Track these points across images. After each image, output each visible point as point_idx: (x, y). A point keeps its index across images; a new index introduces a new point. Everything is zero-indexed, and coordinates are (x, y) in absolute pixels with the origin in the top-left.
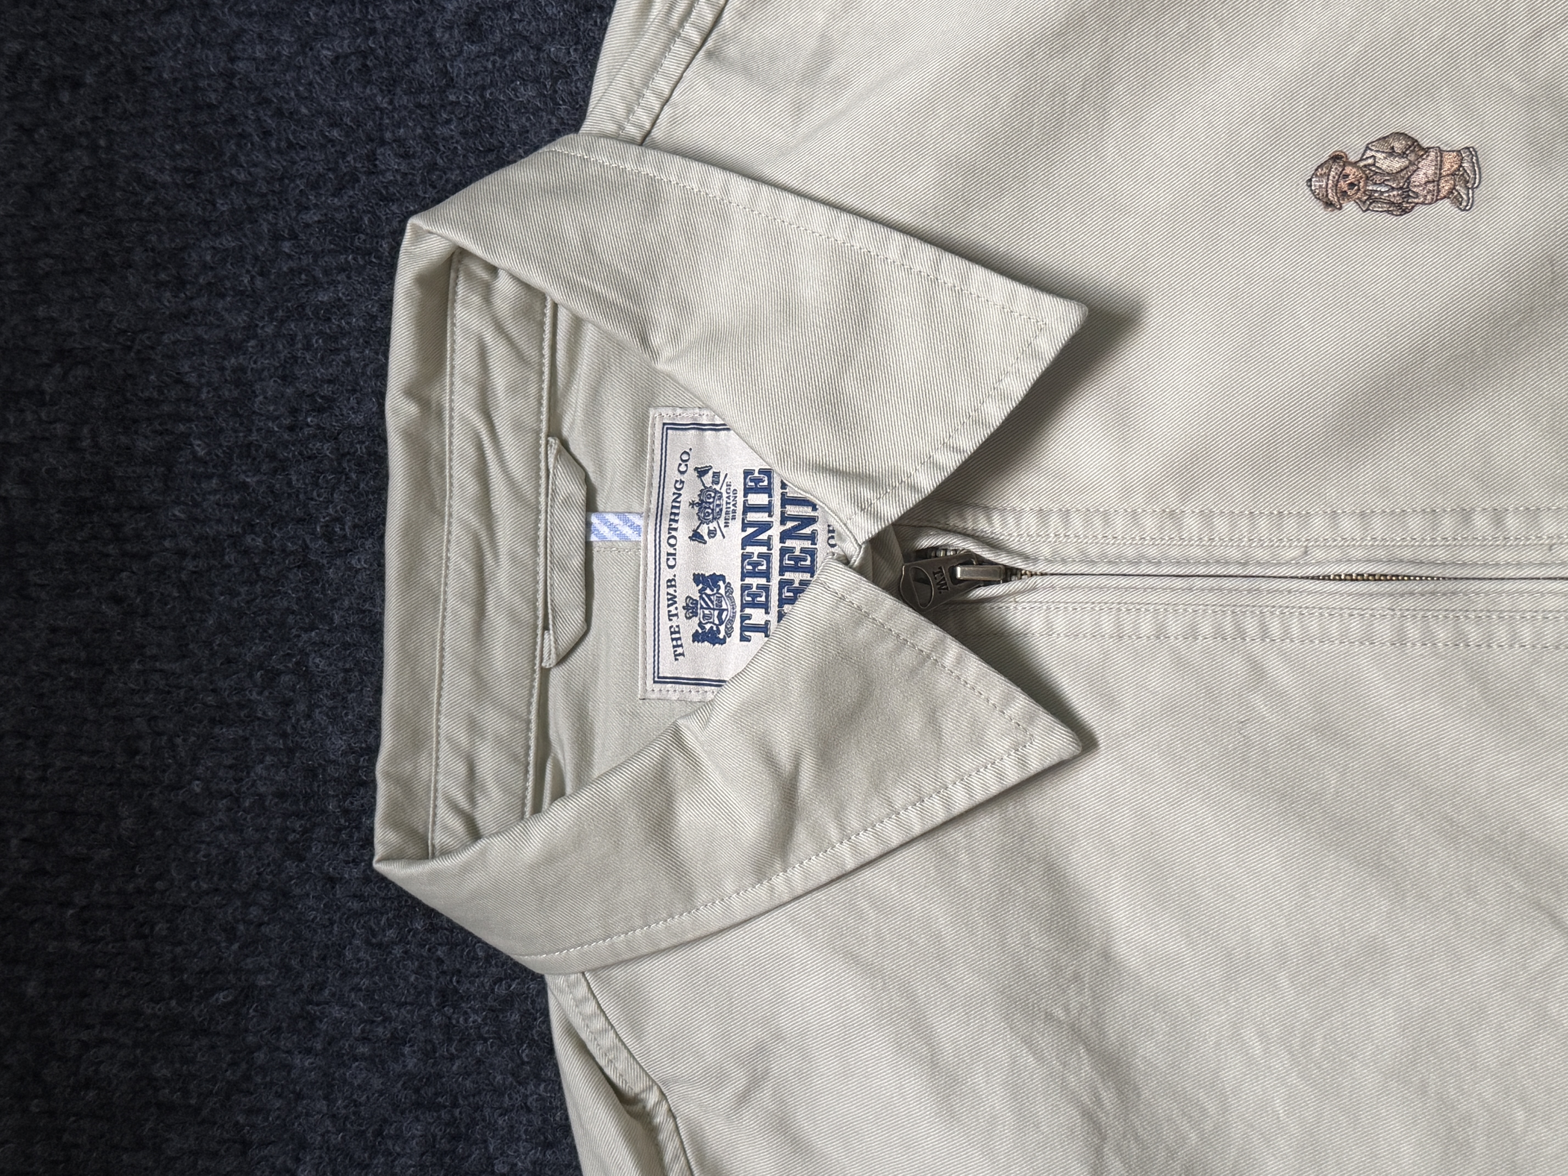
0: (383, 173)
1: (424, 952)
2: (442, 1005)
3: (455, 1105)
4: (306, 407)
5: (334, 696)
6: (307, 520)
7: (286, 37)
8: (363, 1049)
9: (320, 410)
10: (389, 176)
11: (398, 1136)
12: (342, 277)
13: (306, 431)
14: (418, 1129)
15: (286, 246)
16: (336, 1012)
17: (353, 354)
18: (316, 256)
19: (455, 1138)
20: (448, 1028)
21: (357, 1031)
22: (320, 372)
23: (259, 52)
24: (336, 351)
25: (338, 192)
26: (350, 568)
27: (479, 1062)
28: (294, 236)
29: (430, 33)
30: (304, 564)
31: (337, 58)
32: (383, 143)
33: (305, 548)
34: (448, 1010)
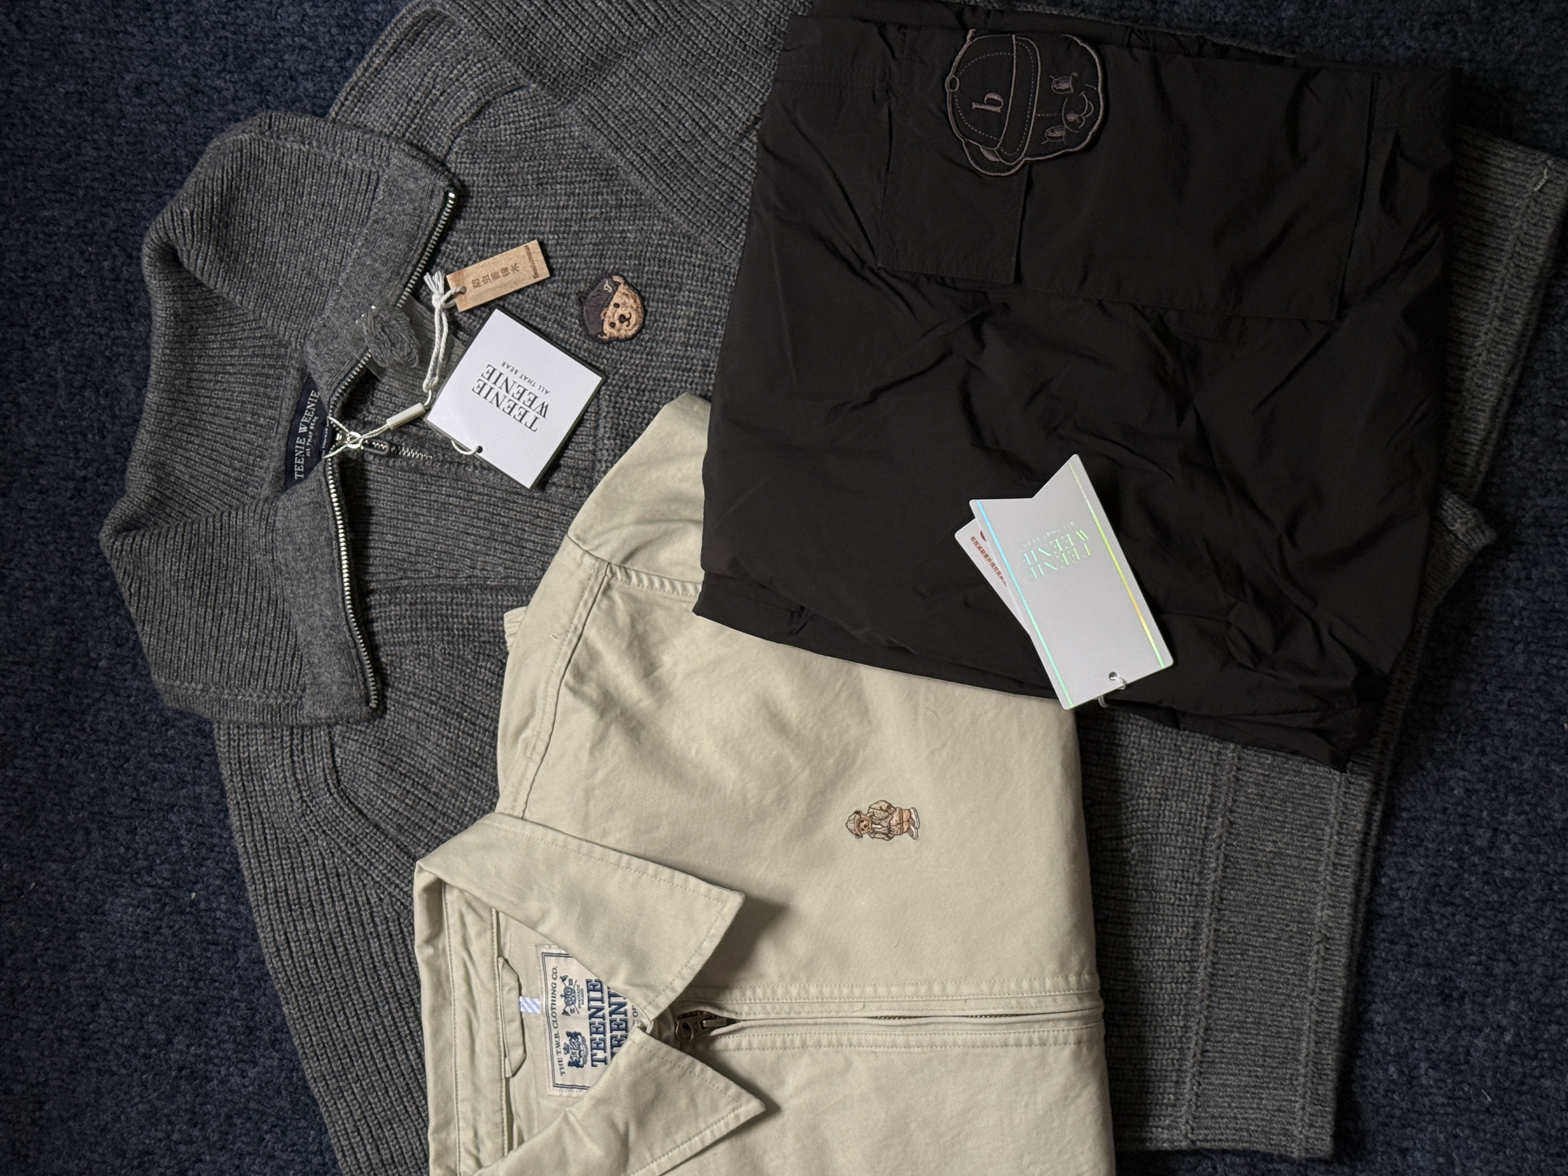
0: (83, 155)
1: (65, 549)
2: (72, 575)
3: (73, 624)
4: (31, 268)
5: (31, 417)
6: (26, 326)
7: (41, 78)
8: (28, 593)
9: (39, 271)
10: (87, 158)
11: (43, 637)
12: (57, 205)
13: (30, 281)
14: (53, 634)
15: (30, 185)
16: (17, 574)
17: (59, 244)
18: (45, 191)
19: (71, 639)
20: (74, 586)
21: (27, 585)
22: (41, 252)
23: (27, 83)
24: (50, 243)
25: (59, 162)
26: (46, 353)
27: (88, 604)
28: (34, 180)
29: (116, 89)
30: (23, 348)
31: (67, 93)
32: (86, 140)
33: (24, 341)
34: (74, 578)
